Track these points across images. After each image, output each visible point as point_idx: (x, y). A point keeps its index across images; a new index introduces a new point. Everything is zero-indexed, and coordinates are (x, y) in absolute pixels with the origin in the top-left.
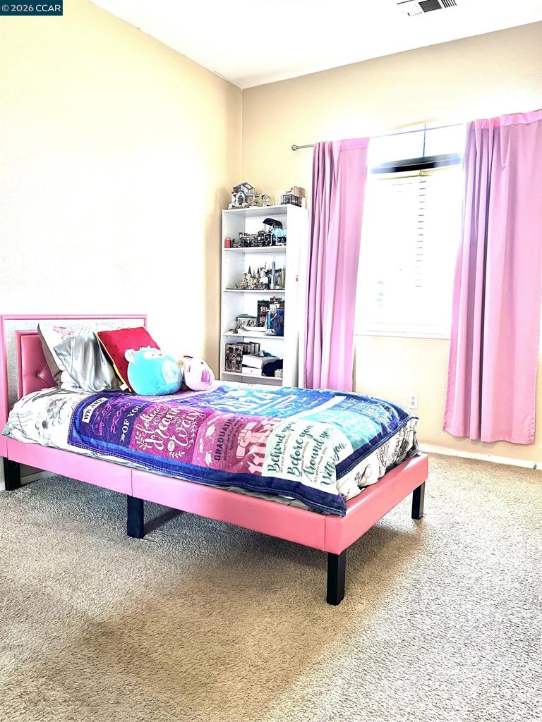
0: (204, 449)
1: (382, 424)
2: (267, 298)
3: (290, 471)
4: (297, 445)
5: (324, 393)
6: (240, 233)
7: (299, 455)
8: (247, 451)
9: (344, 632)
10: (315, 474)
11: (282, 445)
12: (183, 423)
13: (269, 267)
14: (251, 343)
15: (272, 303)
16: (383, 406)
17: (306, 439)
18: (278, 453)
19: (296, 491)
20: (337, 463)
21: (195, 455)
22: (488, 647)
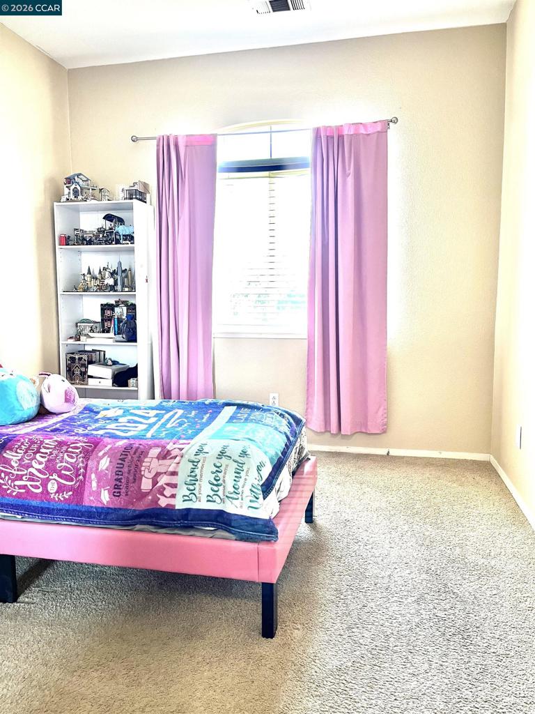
0: (99, 486)
1: (285, 433)
2: (112, 301)
3: (209, 498)
4: (215, 469)
5: (210, 404)
6: (75, 229)
7: (219, 480)
8: (155, 482)
9: (293, 668)
10: (240, 499)
11: (197, 471)
12: (66, 457)
13: (114, 267)
14: (94, 351)
15: (117, 306)
16: (278, 413)
17: (224, 461)
18: (194, 480)
19: (220, 520)
20: (261, 483)
21: (86, 493)
22: (430, 649)
